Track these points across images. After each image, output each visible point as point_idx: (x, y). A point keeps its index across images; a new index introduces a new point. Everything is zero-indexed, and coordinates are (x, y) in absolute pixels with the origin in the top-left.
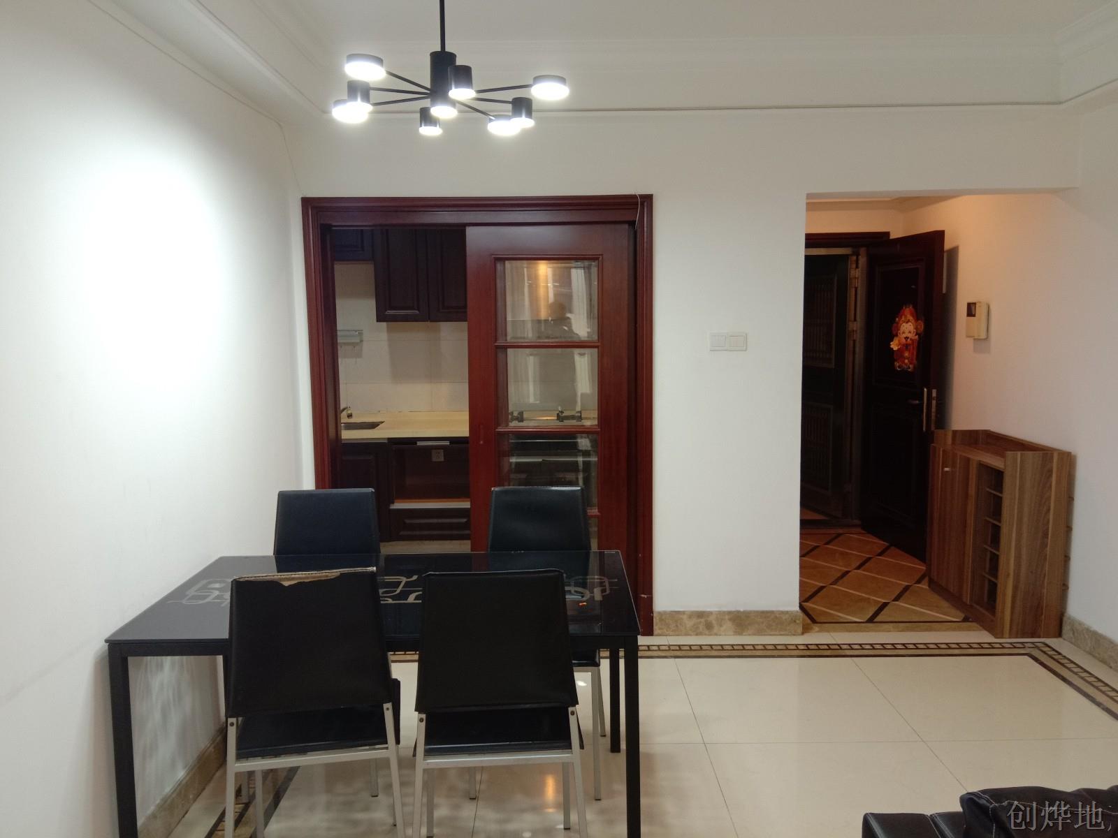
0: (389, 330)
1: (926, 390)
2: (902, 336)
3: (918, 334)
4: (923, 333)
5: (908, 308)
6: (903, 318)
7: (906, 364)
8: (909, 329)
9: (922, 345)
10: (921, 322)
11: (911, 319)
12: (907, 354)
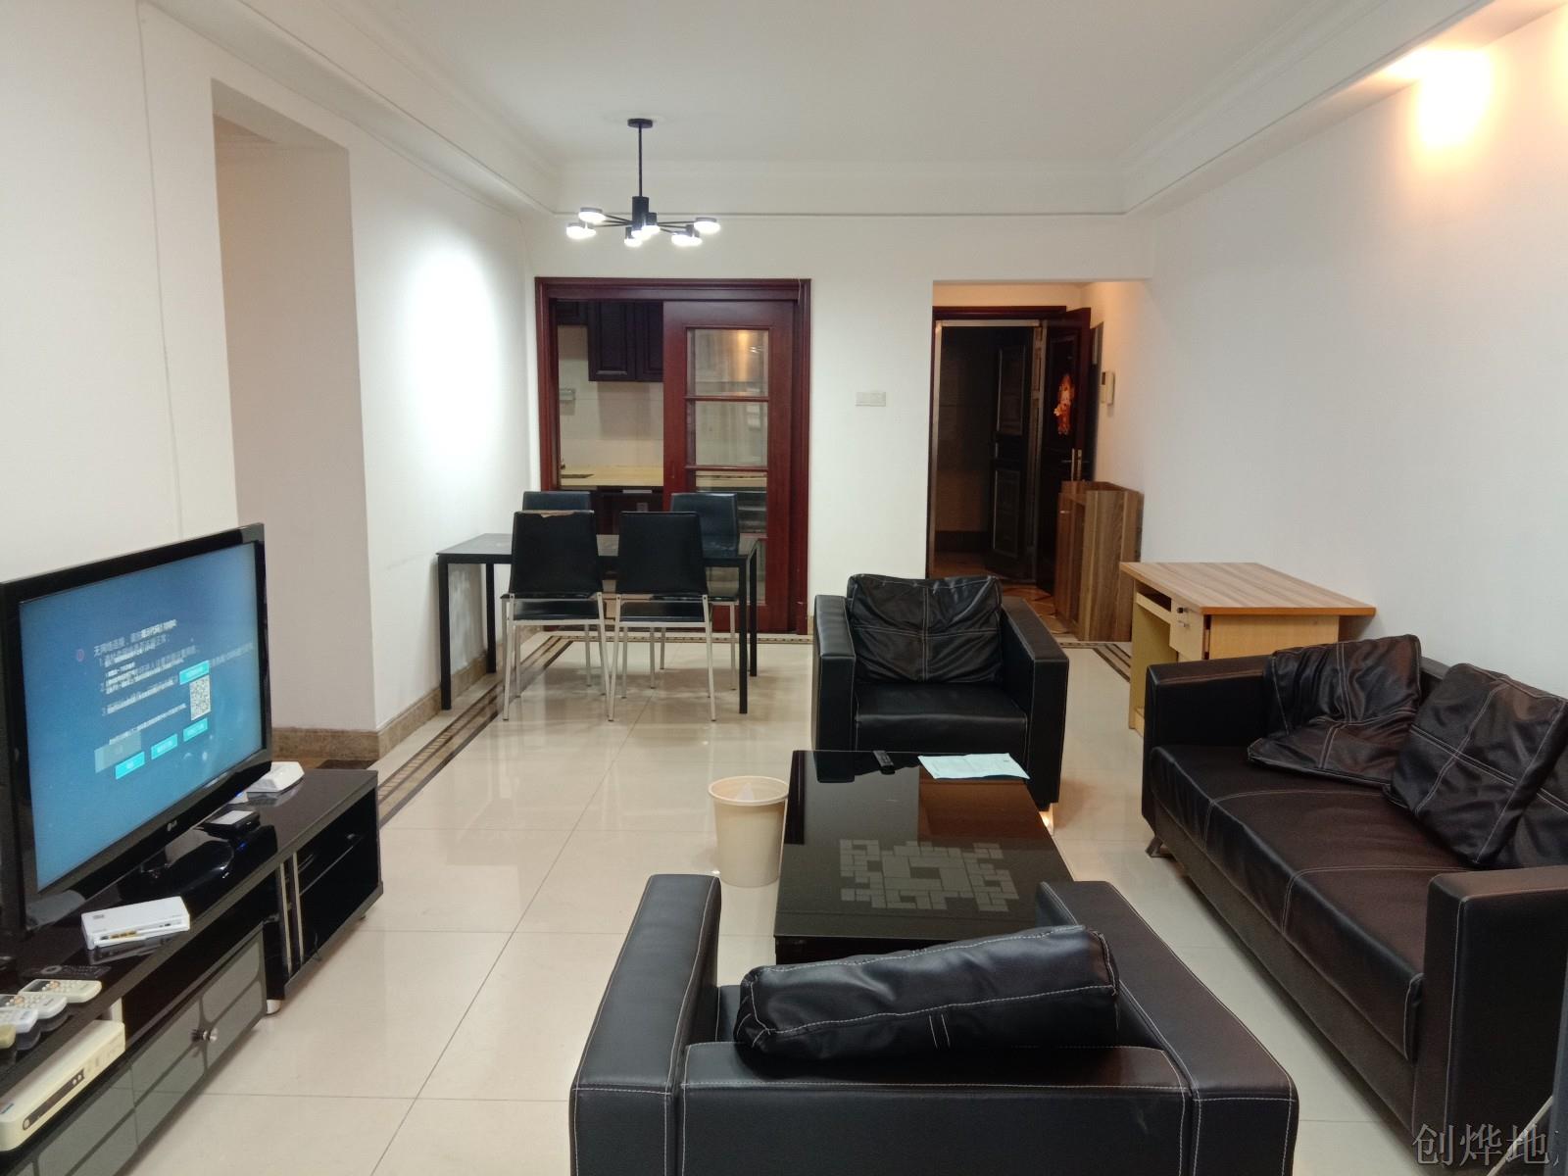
0: (600, 390)
1: (1073, 451)
2: (1063, 402)
3: (1071, 400)
4: (1075, 400)
5: (1067, 378)
6: (1064, 387)
7: (1064, 428)
8: (1066, 396)
9: (1073, 410)
10: (1073, 390)
11: (1068, 387)
12: (1065, 419)
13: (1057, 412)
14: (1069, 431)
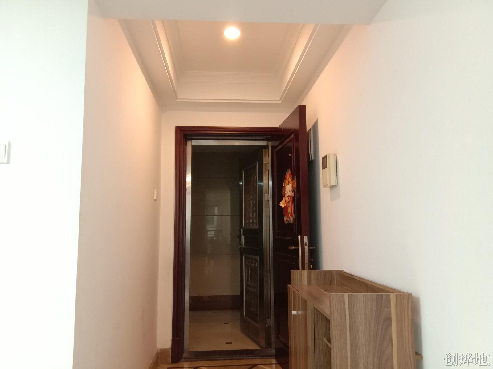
1: (299, 237)
2: (287, 195)
3: (294, 191)
4: (297, 191)
5: (289, 173)
6: (286, 181)
7: (289, 218)
8: (289, 189)
9: (297, 200)
10: (295, 181)
11: (290, 180)
12: (289, 210)
13: (282, 204)
14: (294, 220)
